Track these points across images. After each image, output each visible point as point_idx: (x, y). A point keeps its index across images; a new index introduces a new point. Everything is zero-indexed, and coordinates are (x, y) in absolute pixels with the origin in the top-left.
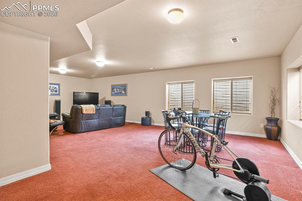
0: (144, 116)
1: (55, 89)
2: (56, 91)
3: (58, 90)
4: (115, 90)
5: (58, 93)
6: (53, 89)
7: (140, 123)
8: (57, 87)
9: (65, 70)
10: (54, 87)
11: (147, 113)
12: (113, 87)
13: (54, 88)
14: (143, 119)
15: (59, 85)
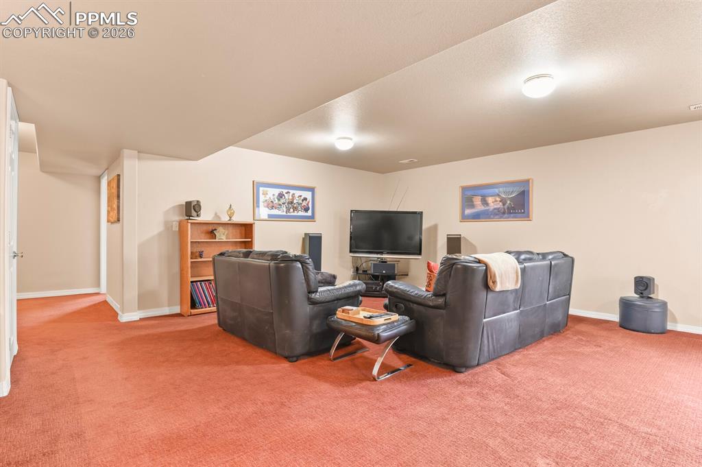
0: (631, 293)
1: (304, 203)
2: (306, 210)
3: (310, 206)
4: (477, 201)
5: (309, 214)
6: (301, 202)
7: (615, 317)
8: (308, 195)
9: (351, 139)
10: (302, 198)
11: (644, 285)
12: (469, 193)
13: (303, 200)
14: (626, 305)
15: (312, 190)
